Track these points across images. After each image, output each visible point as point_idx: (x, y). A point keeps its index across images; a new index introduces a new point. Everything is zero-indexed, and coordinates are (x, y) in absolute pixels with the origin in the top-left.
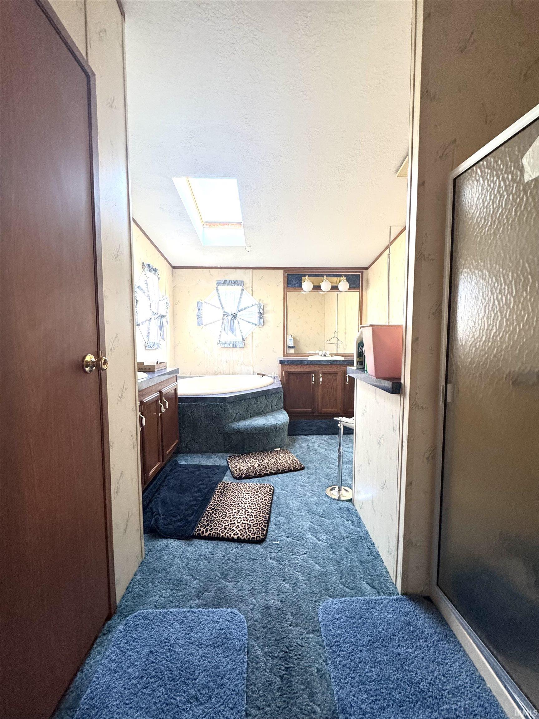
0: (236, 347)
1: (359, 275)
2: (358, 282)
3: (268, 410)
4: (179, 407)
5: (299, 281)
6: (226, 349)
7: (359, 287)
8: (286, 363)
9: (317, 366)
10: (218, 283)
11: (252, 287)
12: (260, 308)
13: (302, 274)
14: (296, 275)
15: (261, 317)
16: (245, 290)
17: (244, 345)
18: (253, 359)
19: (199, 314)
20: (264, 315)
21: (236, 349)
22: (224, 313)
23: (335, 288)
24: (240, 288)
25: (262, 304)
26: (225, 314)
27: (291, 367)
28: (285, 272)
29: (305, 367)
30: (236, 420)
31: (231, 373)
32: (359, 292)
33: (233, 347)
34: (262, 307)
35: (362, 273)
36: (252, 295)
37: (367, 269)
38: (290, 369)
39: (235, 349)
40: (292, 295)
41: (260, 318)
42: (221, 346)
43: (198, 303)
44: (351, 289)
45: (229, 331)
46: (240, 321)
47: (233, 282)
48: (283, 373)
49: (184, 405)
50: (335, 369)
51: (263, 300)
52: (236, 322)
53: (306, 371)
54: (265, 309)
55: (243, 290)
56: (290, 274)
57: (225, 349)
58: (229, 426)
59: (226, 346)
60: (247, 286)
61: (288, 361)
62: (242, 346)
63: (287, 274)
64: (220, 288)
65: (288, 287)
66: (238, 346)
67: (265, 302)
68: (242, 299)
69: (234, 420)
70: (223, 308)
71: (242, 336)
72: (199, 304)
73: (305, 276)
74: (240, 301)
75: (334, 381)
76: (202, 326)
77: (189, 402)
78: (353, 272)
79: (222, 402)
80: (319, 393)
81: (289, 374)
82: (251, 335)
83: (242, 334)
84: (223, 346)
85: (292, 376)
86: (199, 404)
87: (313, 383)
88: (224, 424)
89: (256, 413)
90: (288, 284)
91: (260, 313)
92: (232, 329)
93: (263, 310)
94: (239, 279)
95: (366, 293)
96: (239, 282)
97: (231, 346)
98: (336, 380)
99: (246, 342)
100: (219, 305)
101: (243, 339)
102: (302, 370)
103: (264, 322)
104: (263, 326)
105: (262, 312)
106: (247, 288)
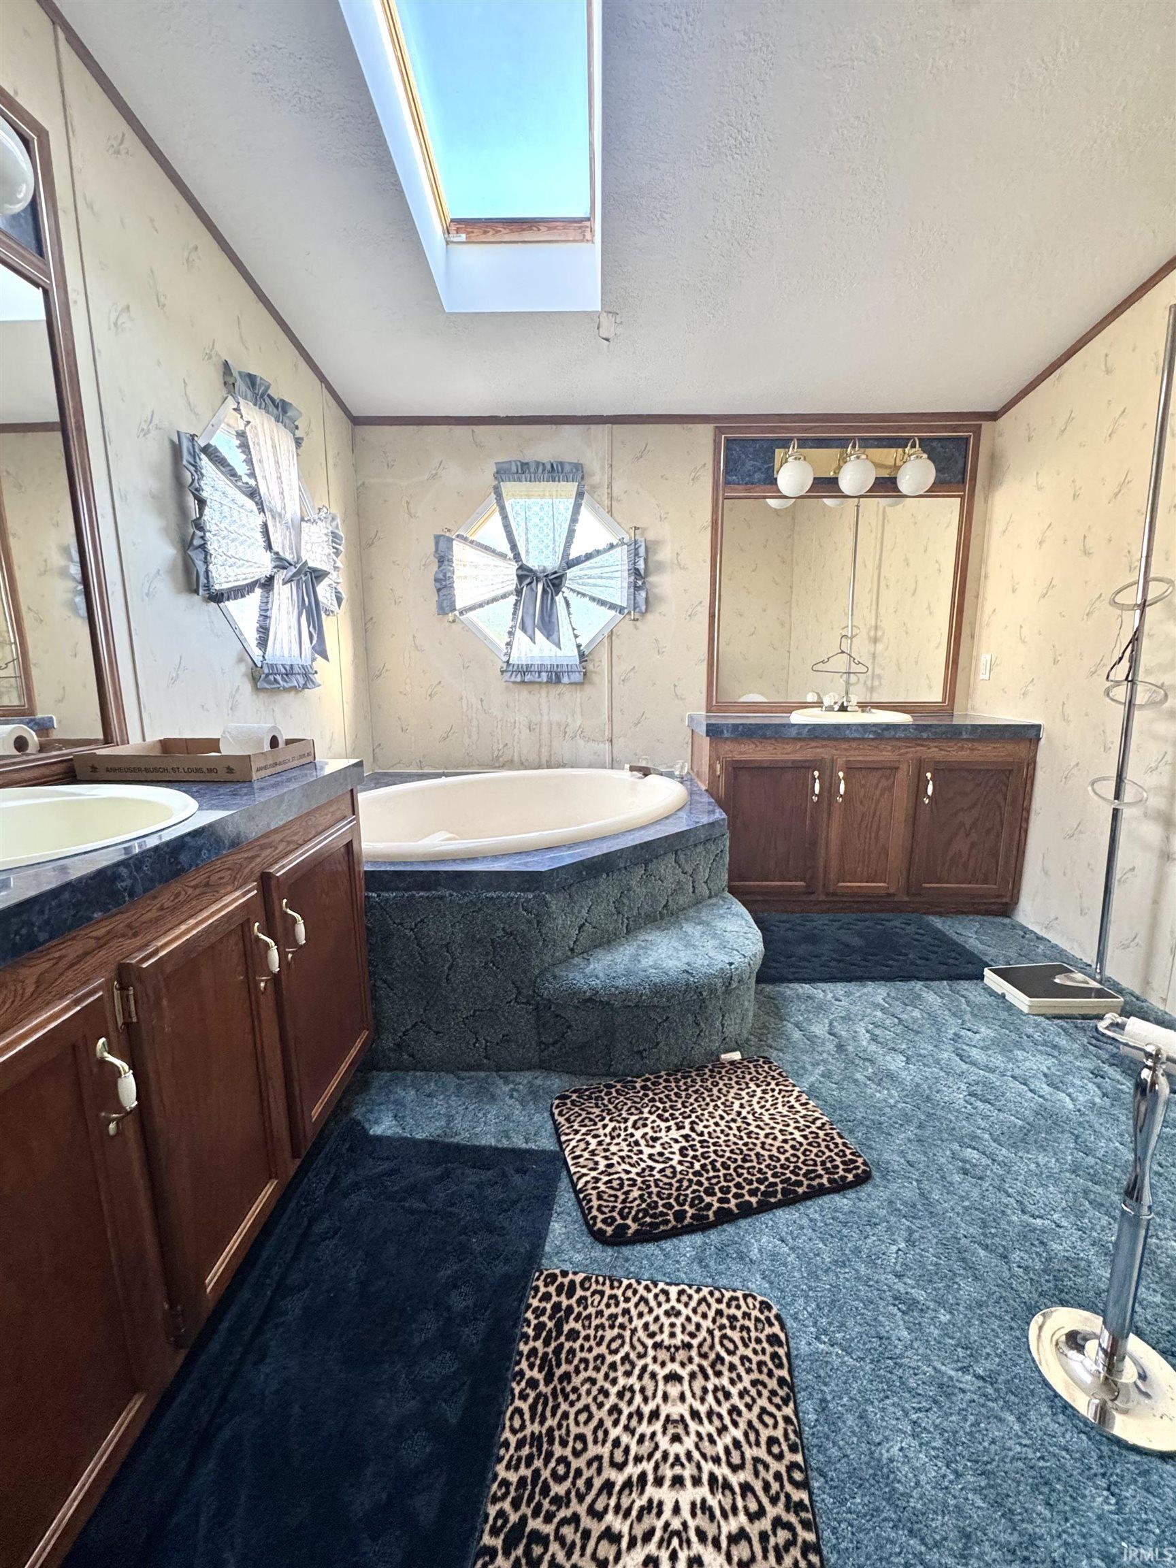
0: (558, 681)
1: (967, 439)
2: (961, 464)
3: (682, 900)
4: (369, 907)
5: (765, 462)
6: (531, 687)
7: (963, 481)
8: (726, 735)
9: (831, 743)
10: (502, 473)
11: (610, 486)
12: (637, 555)
13: (777, 440)
14: (754, 440)
15: (640, 583)
16: (586, 495)
17: (585, 674)
18: (611, 719)
19: (441, 576)
20: (652, 579)
21: (560, 688)
22: (520, 572)
23: (886, 486)
24: (572, 487)
25: (641, 539)
26: (525, 575)
27: (743, 748)
28: (719, 431)
29: (789, 748)
30: (578, 950)
31: (544, 761)
32: (962, 497)
33: (549, 682)
34: (642, 551)
35: (977, 431)
36: (610, 512)
37: (994, 416)
38: (741, 753)
39: (555, 691)
40: (739, 510)
41: (637, 588)
42: (513, 679)
43: (437, 538)
44: (939, 488)
45: (537, 631)
46: (571, 597)
47: (549, 467)
48: (718, 767)
49: (387, 900)
50: (886, 754)
51: (644, 530)
52: (559, 599)
53: (793, 761)
54: (652, 559)
55: (580, 495)
56: (735, 440)
57: (524, 692)
58: (555, 977)
59: (528, 678)
60: (596, 479)
61: (736, 726)
62: (577, 677)
63: (727, 440)
64: (507, 487)
65: (727, 483)
66: (565, 680)
67: (651, 536)
68: (578, 527)
69: (572, 950)
70: (517, 557)
71: (579, 646)
72: (442, 545)
73: (785, 443)
74: (571, 533)
75: (882, 795)
76: (451, 616)
77: (407, 889)
78: (945, 429)
79: (528, 890)
80: (833, 832)
81: (737, 769)
82: (606, 641)
83: (579, 641)
84: (519, 679)
85: (745, 777)
86: (441, 898)
87: (815, 799)
88: (537, 971)
89: (647, 916)
90: (727, 472)
91: (636, 573)
92: (548, 626)
93: (646, 560)
94: (569, 458)
95: (986, 501)
96: (567, 468)
97: (544, 677)
98: (890, 789)
99: (590, 666)
100: (505, 548)
101: (582, 656)
102: (780, 757)
103: (647, 600)
104: (643, 614)
105: (641, 565)
106: (594, 488)
